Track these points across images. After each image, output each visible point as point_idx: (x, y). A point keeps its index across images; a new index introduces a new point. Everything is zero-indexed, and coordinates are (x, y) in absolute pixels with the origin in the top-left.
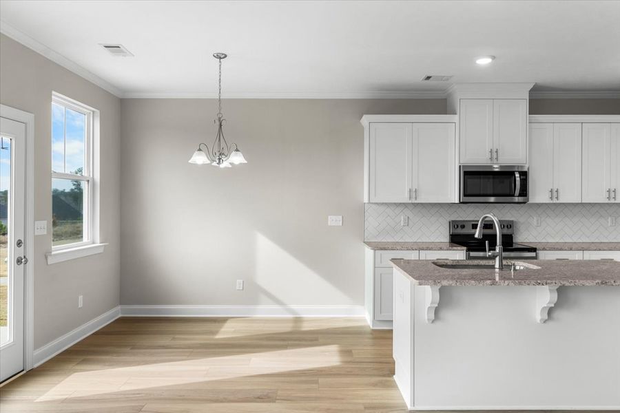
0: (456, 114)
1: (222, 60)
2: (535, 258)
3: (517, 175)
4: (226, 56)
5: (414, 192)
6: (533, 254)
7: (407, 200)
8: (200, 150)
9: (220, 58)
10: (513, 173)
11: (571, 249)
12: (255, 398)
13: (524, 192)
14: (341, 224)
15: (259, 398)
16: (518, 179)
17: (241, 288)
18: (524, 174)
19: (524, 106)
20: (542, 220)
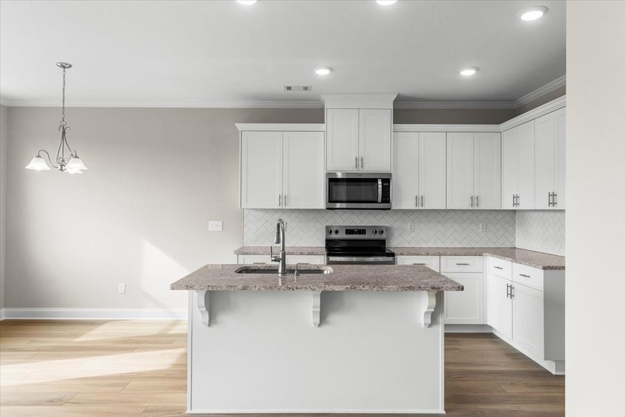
0: (324, 123)
1: (66, 69)
2: (393, 263)
3: (380, 182)
4: (70, 66)
5: (283, 198)
6: (390, 259)
7: (277, 207)
8: (39, 156)
9: (64, 68)
10: (375, 180)
11: (428, 255)
12: (47, 401)
13: (386, 198)
14: (221, 230)
15: (51, 401)
16: (380, 186)
17: (123, 292)
18: (386, 181)
19: (388, 116)
20: (416, 225)
